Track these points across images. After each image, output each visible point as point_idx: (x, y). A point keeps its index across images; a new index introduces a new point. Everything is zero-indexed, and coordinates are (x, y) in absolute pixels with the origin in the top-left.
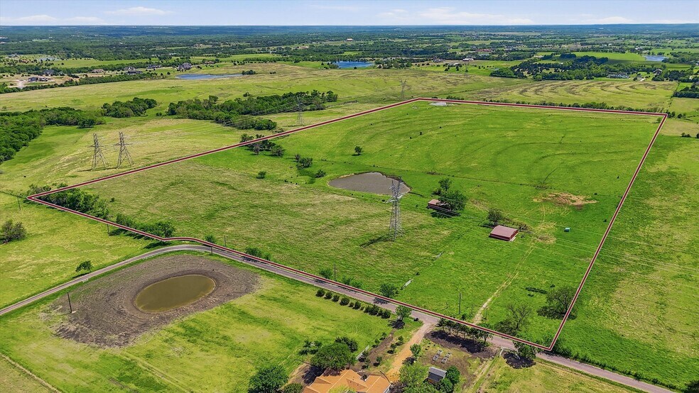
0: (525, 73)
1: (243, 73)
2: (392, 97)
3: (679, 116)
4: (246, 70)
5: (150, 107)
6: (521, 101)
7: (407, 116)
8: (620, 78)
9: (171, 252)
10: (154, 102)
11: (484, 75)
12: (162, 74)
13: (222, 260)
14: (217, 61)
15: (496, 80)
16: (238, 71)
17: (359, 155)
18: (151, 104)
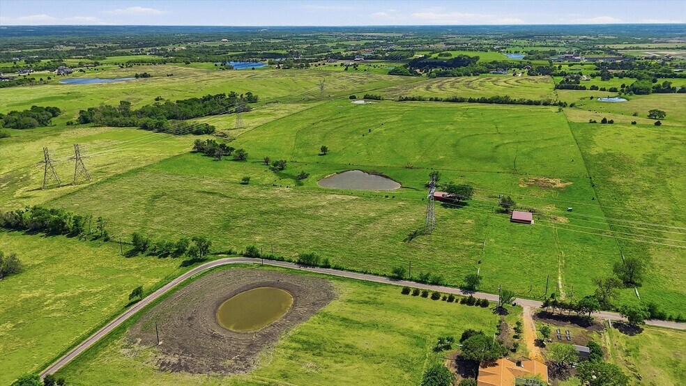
0: (418, 71)
1: (137, 76)
2: (310, 97)
3: (572, 106)
4: (139, 73)
5: (55, 116)
6: (434, 97)
7: (341, 115)
8: (501, 74)
9: (216, 267)
10: (58, 110)
11: (382, 73)
12: (41, 79)
13: (277, 269)
14: (97, 64)
15: (395, 78)
16: (130, 74)
17: (325, 154)
18: (54, 112)
